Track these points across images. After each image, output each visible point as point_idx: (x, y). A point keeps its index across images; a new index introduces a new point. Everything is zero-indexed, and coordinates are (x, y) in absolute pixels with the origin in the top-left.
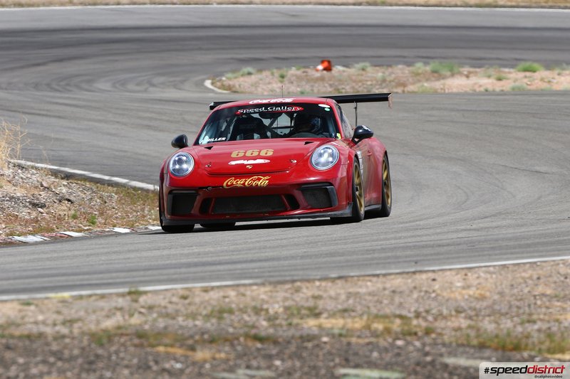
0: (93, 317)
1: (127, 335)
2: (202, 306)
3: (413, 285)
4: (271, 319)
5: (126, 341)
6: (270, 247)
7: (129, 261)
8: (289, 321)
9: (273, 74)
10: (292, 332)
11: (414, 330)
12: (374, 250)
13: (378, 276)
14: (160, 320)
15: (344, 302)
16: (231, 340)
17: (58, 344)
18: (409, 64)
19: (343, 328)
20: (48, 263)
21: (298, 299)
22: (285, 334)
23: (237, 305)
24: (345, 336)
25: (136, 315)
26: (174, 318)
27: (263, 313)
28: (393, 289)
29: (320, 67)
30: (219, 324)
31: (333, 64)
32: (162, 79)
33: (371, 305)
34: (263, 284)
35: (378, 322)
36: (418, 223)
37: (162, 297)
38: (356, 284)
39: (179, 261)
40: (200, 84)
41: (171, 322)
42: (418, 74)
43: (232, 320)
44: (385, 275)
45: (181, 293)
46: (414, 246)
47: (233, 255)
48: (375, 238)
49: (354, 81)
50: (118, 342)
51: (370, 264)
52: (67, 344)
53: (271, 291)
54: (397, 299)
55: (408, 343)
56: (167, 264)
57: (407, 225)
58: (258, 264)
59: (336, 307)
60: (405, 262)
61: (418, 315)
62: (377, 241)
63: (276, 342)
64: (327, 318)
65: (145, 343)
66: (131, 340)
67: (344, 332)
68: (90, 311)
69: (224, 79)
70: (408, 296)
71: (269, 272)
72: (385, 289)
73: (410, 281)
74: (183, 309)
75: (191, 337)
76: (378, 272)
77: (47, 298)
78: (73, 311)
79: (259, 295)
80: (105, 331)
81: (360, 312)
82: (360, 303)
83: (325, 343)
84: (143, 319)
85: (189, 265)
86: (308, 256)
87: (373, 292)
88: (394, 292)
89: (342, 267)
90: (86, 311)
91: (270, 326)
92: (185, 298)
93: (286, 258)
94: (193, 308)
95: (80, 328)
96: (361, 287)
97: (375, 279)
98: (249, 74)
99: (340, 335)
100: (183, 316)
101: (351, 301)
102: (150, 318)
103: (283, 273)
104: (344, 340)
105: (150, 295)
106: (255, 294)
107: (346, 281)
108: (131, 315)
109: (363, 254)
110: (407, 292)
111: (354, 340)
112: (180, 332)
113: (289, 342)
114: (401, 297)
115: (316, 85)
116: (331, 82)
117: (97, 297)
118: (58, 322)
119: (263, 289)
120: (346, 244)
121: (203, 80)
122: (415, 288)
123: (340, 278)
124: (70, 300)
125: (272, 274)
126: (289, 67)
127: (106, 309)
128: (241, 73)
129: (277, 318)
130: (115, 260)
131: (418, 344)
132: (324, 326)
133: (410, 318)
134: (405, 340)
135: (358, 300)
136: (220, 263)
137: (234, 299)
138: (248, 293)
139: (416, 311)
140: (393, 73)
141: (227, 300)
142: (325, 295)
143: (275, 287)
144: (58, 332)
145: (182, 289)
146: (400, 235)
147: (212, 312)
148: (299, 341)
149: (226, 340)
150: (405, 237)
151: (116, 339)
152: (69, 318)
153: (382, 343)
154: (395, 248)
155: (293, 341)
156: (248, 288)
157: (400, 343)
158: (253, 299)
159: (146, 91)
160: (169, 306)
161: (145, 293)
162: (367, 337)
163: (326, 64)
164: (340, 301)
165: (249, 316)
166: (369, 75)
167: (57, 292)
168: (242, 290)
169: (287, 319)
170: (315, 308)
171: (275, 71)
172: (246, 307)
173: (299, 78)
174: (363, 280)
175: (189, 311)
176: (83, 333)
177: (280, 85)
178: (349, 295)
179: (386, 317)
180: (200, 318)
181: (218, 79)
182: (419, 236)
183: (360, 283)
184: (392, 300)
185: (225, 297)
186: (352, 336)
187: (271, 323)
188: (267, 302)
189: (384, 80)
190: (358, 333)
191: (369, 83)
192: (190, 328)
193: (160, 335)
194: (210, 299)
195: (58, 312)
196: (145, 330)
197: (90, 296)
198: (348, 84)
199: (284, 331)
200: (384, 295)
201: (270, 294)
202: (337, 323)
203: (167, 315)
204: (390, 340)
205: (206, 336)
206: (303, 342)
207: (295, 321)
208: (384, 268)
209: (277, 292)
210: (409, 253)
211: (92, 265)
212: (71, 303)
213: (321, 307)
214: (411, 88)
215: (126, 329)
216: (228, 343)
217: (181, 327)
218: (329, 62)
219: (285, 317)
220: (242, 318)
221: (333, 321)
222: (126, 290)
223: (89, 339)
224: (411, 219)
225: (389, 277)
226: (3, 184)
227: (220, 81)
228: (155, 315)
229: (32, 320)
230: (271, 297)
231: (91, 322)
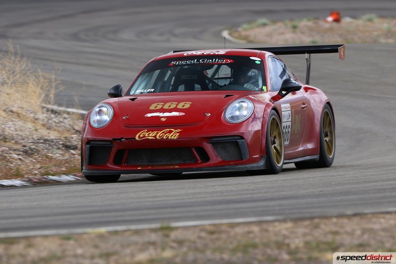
0: (128, 251)
2: (228, 241)
4: (293, 253)
6: (287, 187)
7: (157, 199)
8: (309, 255)
9: (286, 25)
12: (385, 189)
13: (390, 213)
14: (190, 253)
15: (359, 237)
20: (82, 200)
21: (317, 235)
23: (261, 240)
25: (168, 249)
26: (202, 252)
27: (285, 247)
29: (330, 19)
30: (244, 257)
31: (341, 15)
32: (182, 30)
33: (385, 240)
34: (284, 221)
37: (191, 232)
38: (370, 221)
40: (218, 34)
41: (200, 255)
43: (256, 254)
45: (209, 228)
47: (254, 193)
48: (385, 178)
49: (362, 32)
51: (383, 202)
53: (291, 227)
56: (193, 202)
58: (278, 202)
59: (352, 242)
62: (387, 181)
68: (125, 244)
69: (240, 29)
71: (290, 209)
74: (210, 244)
76: (391, 210)
77: (85, 233)
78: (110, 245)
79: (281, 230)
81: (375, 246)
82: (375, 238)
84: (175, 253)
85: (213, 203)
86: (323, 195)
87: (387, 228)
89: (357, 204)
90: (121, 245)
91: (293, 259)
92: (212, 233)
93: (303, 197)
94: (220, 243)
95: (116, 261)
96: (375, 223)
97: (388, 216)
98: (264, 25)
100: (211, 249)
101: (366, 237)
102: (180, 252)
103: (302, 211)
105: (180, 231)
106: (277, 229)
107: (362, 218)
108: (163, 250)
109: (375, 193)
115: (327, 36)
116: (340, 33)
117: (131, 232)
118: (95, 255)
119: (284, 225)
120: (357, 183)
121: (221, 31)
123: (355, 215)
124: (106, 235)
125: (292, 211)
126: (301, 18)
127: (140, 243)
128: (257, 23)
129: (297, 253)
135: (372, 235)
136: (243, 202)
137: (258, 234)
138: (271, 228)
141: (251, 235)
142: (342, 231)
143: (295, 223)
145: (210, 225)
147: (238, 246)
152: (105, 252)
156: (271, 224)
158: (276, 234)
159: (168, 40)
160: (198, 240)
161: (177, 228)
164: (356, 236)
165: (272, 250)
166: (376, 25)
167: (94, 228)
168: (265, 226)
169: (307, 253)
170: (333, 242)
171: (287, 22)
172: (269, 242)
173: (311, 29)
174: (377, 217)
175: (217, 246)
177: (292, 35)
178: (364, 231)
180: (227, 251)
181: (234, 30)
183: (374, 220)
185: (249, 232)
187: (293, 256)
188: (288, 237)
189: (389, 31)
191: (375, 33)
192: (218, 262)
194: (236, 234)
195: (96, 247)
197: (124, 231)
198: (356, 35)
201: (291, 230)
203: (197, 249)
207: (315, 254)
209: (298, 227)
212: (107, 238)
213: (338, 242)
217: (209, 260)
218: (338, 14)
219: (306, 251)
220: (266, 252)
222: (158, 226)
226: (38, 127)
227: (236, 31)
228: (185, 249)
229: (71, 253)
230: (292, 233)
231: (126, 255)
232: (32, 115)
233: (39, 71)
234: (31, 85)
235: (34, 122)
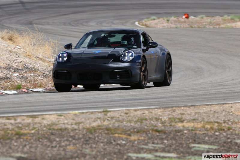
0: (88, 121)
1: (102, 129)
2: (134, 117)
3: (223, 109)
4: (163, 123)
5: (102, 132)
6: (162, 93)
7: (103, 98)
8: (171, 124)
9: (164, 19)
10: (171, 128)
11: (224, 128)
12: (206, 94)
13: (208, 105)
14: (116, 123)
15: (194, 116)
16: (146, 132)
17: (73, 133)
18: (221, 16)
19: (193, 127)
20: (69, 98)
21: (174, 115)
22: (169, 129)
23: (149, 117)
24: (194, 131)
25: (106, 121)
26: (122, 122)
27: (160, 120)
28: (214, 111)
29: (184, 17)
30: (141, 125)
31: (189, 15)
32: (117, 21)
33: (205, 117)
34: (160, 108)
35: (208, 125)
36: (225, 83)
37: (117, 113)
38: (199, 109)
39: (124, 98)
40: (133, 23)
41: (120, 124)
42: (225, 20)
43: (146, 123)
44: (211, 105)
45: (125, 111)
46: (223, 93)
47: (147, 96)
48: (207, 89)
49: (198, 23)
50: (99, 132)
51: (205, 100)
52: (77, 133)
53: (163, 111)
54: (216, 115)
55: (221, 134)
56: (119, 99)
57: (220, 84)
58: (158, 100)
59: (190, 118)
60: (219, 99)
61: (225, 122)
62: (207, 90)
63: (165, 133)
64: (186, 123)
65: (110, 133)
66: (104, 131)
67: (193, 129)
68: (87, 119)
69: (143, 21)
70: (221, 114)
71: (162, 103)
72: (211, 111)
73: (221, 107)
74: (126, 118)
75: (129, 130)
76: (208, 104)
77: (69, 113)
78: (80, 119)
79: (158, 112)
80: (92, 127)
81: (200, 120)
82: (201, 117)
83: (186, 133)
84: (109, 122)
85: (128, 100)
86: (178, 96)
87: (206, 112)
88: (215, 112)
89: (193, 101)
90: (85, 119)
91: (163, 126)
92: (127, 114)
93: (169, 97)
94: (130, 118)
95: (82, 126)
96: (201, 110)
97: (207, 107)
98: (154, 19)
99: (192, 130)
100: (126, 121)
101: (197, 116)
102: (112, 122)
103: (168, 104)
104: (194, 132)
105: (112, 112)
106: (156, 112)
107: (195, 107)
108: (104, 121)
109: (201, 96)
110: (220, 112)
111: (198, 132)
112: (124, 128)
113: (170, 133)
114: (218, 114)
115: (182, 24)
116: (188, 23)
117: (90, 113)
118: (73, 123)
119: (159, 110)
120: (194, 91)
121: (135, 22)
122: (224, 110)
123: (192, 106)
124: (78, 114)
125: (163, 104)
126: (171, 16)
127: (94, 118)
128: (151, 19)
129: (165, 123)
130: (97, 97)
131: (225, 134)
132: (185, 126)
133: (221, 123)
134: (219, 132)
135: (200, 115)
136: (141, 99)
137: (147, 114)
138: (153, 112)
139: (224, 120)
140: (214, 19)
141: (144, 115)
142: (186, 113)
143: (165, 109)
144: (73, 128)
145: (126, 110)
146: (217, 88)
147: (138, 119)
148: (175, 132)
149: (144, 132)
150: (219, 89)
151: (98, 131)
152: (78, 122)
153: (210, 133)
154: (215, 93)
155: (172, 132)
156: (153, 110)
157: (217, 133)
158: (155, 114)
159: (110, 26)
160: (120, 117)
161: (110, 111)
162: (203, 131)
163: (186, 16)
164: (192, 116)
165: (154, 121)
166: (205, 20)
167: (73, 111)
168: (151, 110)
169: (169, 123)
170: (182, 118)
171: (165, 18)
172: (152, 118)
173: (175, 21)
174: (202, 107)
175: (129, 119)
176: (84, 128)
177: (167, 24)
178: (196, 113)
179: (211, 122)
180: (133, 122)
181: (141, 21)
182: (225, 88)
183: (200, 108)
184: (214, 115)
185: (143, 114)
186: (197, 130)
187: (163, 125)
188: (161, 116)
189: (211, 23)
190: (200, 129)
191: (204, 24)
192: (129, 126)
193: (116, 129)
194: (137, 114)
195: (73, 119)
196: (110, 127)
197: (87, 113)
198: (196, 24)
199: (168, 128)
200: (211, 113)
201: (162, 112)
202: (190, 125)
203: (119, 121)
204: (213, 132)
205: (135, 130)
206: (176, 133)
207: (173, 124)
208: (211, 102)
209: (165, 111)
210: (221, 95)
211: (87, 100)
212: (79, 115)
213: (184, 118)
214: (222, 26)
215: (102, 127)
216: (144, 133)
217: (125, 126)
218: (188, 15)
219: (169, 122)
220: (151, 123)
221: (189, 124)
222: (102, 110)
223: (86, 131)
224: (222, 81)
225: (212, 106)
226: (50, 65)
227: (142, 22)
228: (114, 121)
229: (62, 122)
230: (163, 114)
231: (87, 123)
232: (48, 59)
233: (50, 39)
234: (47, 46)
235: (48, 63)
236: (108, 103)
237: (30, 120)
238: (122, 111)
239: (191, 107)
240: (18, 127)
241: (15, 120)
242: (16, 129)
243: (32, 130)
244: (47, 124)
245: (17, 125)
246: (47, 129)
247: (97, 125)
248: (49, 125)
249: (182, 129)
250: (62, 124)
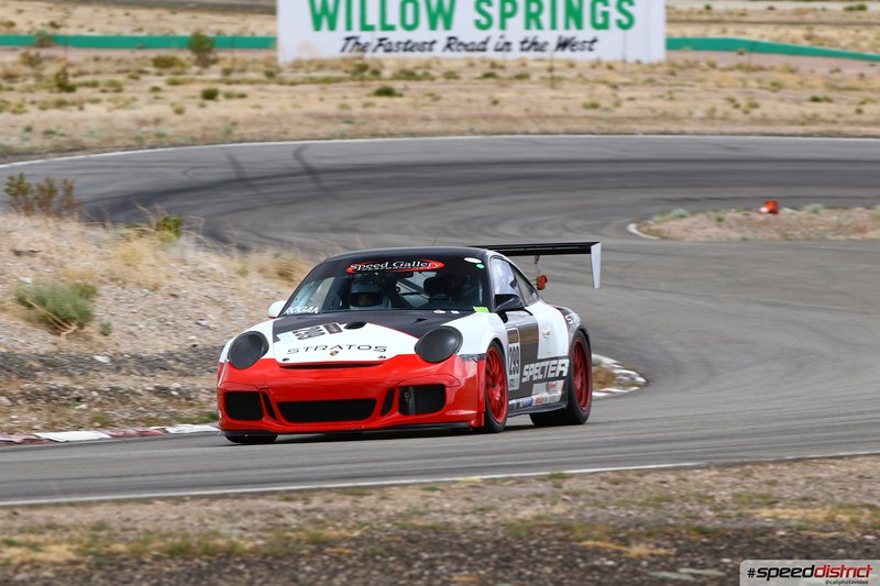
0: (509, 505)
1: (549, 526)
2: (637, 493)
4: (718, 508)
5: (547, 534)
6: (710, 423)
8: (739, 511)
9: (708, 217)
10: (742, 524)
12: (834, 427)
13: (842, 458)
14: (588, 508)
15: (803, 488)
16: (670, 534)
17: (469, 537)
18: (869, 207)
19: (802, 520)
21: (749, 485)
22: (735, 526)
23: (678, 492)
24: (805, 529)
25: (559, 503)
26: (603, 507)
27: (708, 501)
28: (861, 473)
30: (657, 514)
31: (779, 205)
32: (577, 223)
33: (835, 492)
34: (708, 467)
35: (844, 513)
37: (588, 481)
38: (816, 468)
40: (623, 229)
41: (600, 511)
43: (672, 509)
44: (850, 457)
45: (612, 476)
47: (669, 431)
48: (835, 412)
50: (539, 534)
52: (480, 536)
53: (716, 476)
54: (865, 486)
59: (794, 495)
60: (875, 441)
63: (724, 537)
64: (783, 508)
65: (572, 537)
66: (554, 532)
67: (803, 524)
68: (505, 498)
69: (651, 222)
71: (714, 452)
72: (851, 474)
74: (614, 496)
75: (624, 529)
76: (842, 454)
77: (454, 482)
78: (485, 498)
79: (703, 479)
80: (522, 521)
81: (823, 501)
82: (822, 491)
83: (782, 537)
84: (568, 507)
86: (756, 433)
87: (838, 476)
88: (861, 477)
89: (799, 446)
90: (500, 498)
91: (717, 517)
92: (616, 483)
93: (731, 436)
94: (626, 495)
95: (494, 518)
96: (822, 471)
97: (838, 462)
98: (682, 216)
99: (800, 528)
100: (614, 504)
101: (811, 488)
102: (576, 507)
103: (731, 454)
104: (804, 534)
105: (575, 479)
106: (698, 478)
107: (805, 464)
108: (554, 504)
109: (822, 432)
111: (815, 534)
112: (611, 523)
113: (739, 536)
114: (870, 483)
115: (760, 230)
116: (777, 227)
117: (514, 481)
118: (467, 511)
119: (707, 473)
120: (800, 419)
121: (627, 224)
123: (798, 460)
124: (482, 485)
125: (717, 455)
126: (728, 209)
127: (524, 495)
128: (672, 215)
129: (724, 508)
132: (780, 517)
135: (819, 486)
136: (655, 442)
137: (674, 484)
138: (690, 478)
140: (849, 216)
141: (666, 486)
142: (780, 480)
143: (722, 471)
144: (467, 522)
145: (613, 472)
147: (649, 500)
149: (665, 533)
150: (872, 412)
151: (537, 531)
152: (480, 506)
153: (849, 537)
155: (745, 535)
156: (689, 472)
157: (870, 537)
158: (697, 485)
159: (559, 236)
160: (598, 492)
161: (572, 476)
162: (830, 530)
163: (771, 207)
164: (798, 488)
165: (692, 504)
166: (823, 218)
167: (467, 475)
168: (683, 474)
169: (736, 509)
170: (770, 495)
171: (711, 213)
172: (688, 494)
173: (740, 222)
174: (825, 463)
175: (622, 498)
176: (498, 524)
177: (716, 230)
178: (809, 481)
179: (852, 507)
180: (634, 506)
181: (644, 223)
183: (821, 466)
184: (860, 486)
185: (663, 482)
186: (813, 529)
187: (717, 514)
188: (713, 489)
189: (839, 225)
190: (821, 526)
191: (822, 228)
192: (623, 519)
193: (588, 525)
194: (646, 484)
195: (468, 499)
196: (571, 521)
197: (505, 480)
198: (798, 229)
199: (733, 523)
200: (850, 480)
201: (715, 479)
202: (794, 514)
203: (596, 503)
204: (858, 534)
205: (642, 529)
206: (756, 536)
207: (746, 511)
208: (850, 449)
209: (725, 476)
210: (875, 431)
212: (483, 488)
213: (776, 494)
214: (871, 235)
215: (548, 519)
216: (667, 537)
217: (612, 517)
218: (775, 203)
219: (735, 506)
220: (684, 508)
221: (791, 511)
222: (548, 473)
223: (503, 532)
225: (855, 460)
227: (646, 225)
228: (581, 503)
229: (437, 508)
230: (717, 483)
231: (506, 510)
236: (563, 453)
237: (345, 503)
238: (602, 475)
239: (795, 464)
240: (315, 522)
241: (307, 501)
242: (310, 528)
243: (354, 528)
244: (394, 511)
245: (311, 516)
246: (396, 527)
247: (535, 514)
248: (399, 515)
249: (770, 525)
250: (435, 512)
